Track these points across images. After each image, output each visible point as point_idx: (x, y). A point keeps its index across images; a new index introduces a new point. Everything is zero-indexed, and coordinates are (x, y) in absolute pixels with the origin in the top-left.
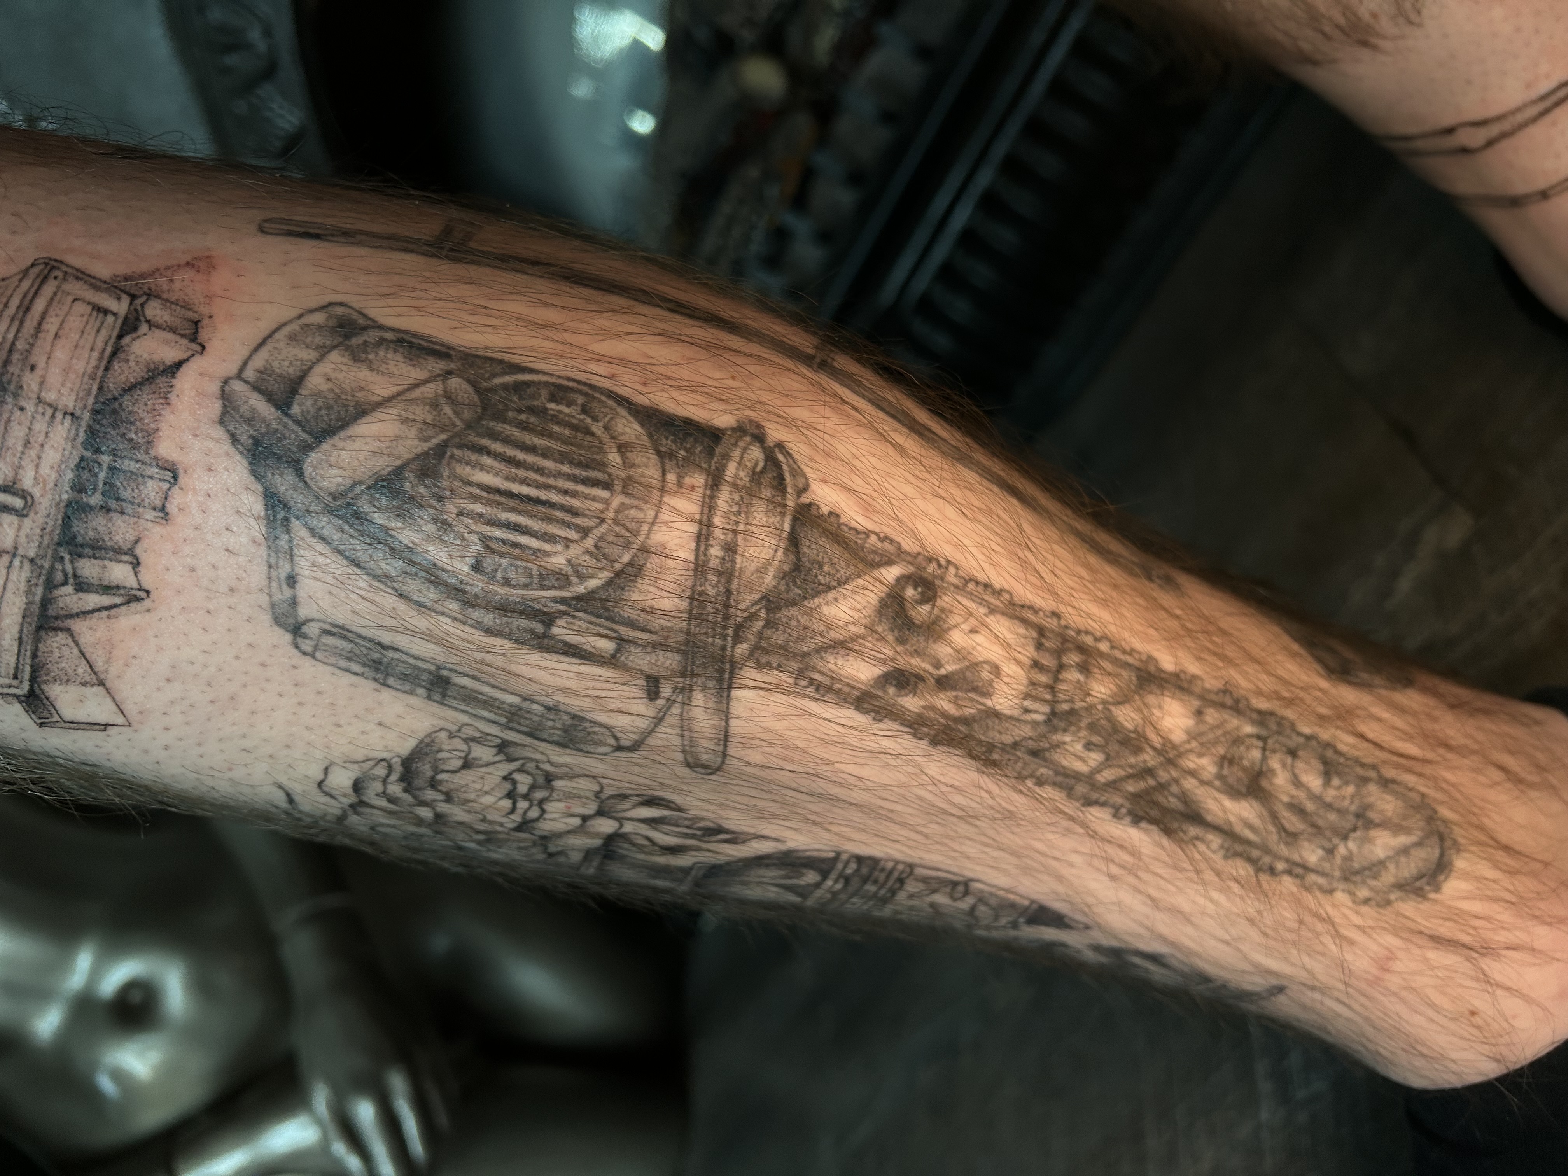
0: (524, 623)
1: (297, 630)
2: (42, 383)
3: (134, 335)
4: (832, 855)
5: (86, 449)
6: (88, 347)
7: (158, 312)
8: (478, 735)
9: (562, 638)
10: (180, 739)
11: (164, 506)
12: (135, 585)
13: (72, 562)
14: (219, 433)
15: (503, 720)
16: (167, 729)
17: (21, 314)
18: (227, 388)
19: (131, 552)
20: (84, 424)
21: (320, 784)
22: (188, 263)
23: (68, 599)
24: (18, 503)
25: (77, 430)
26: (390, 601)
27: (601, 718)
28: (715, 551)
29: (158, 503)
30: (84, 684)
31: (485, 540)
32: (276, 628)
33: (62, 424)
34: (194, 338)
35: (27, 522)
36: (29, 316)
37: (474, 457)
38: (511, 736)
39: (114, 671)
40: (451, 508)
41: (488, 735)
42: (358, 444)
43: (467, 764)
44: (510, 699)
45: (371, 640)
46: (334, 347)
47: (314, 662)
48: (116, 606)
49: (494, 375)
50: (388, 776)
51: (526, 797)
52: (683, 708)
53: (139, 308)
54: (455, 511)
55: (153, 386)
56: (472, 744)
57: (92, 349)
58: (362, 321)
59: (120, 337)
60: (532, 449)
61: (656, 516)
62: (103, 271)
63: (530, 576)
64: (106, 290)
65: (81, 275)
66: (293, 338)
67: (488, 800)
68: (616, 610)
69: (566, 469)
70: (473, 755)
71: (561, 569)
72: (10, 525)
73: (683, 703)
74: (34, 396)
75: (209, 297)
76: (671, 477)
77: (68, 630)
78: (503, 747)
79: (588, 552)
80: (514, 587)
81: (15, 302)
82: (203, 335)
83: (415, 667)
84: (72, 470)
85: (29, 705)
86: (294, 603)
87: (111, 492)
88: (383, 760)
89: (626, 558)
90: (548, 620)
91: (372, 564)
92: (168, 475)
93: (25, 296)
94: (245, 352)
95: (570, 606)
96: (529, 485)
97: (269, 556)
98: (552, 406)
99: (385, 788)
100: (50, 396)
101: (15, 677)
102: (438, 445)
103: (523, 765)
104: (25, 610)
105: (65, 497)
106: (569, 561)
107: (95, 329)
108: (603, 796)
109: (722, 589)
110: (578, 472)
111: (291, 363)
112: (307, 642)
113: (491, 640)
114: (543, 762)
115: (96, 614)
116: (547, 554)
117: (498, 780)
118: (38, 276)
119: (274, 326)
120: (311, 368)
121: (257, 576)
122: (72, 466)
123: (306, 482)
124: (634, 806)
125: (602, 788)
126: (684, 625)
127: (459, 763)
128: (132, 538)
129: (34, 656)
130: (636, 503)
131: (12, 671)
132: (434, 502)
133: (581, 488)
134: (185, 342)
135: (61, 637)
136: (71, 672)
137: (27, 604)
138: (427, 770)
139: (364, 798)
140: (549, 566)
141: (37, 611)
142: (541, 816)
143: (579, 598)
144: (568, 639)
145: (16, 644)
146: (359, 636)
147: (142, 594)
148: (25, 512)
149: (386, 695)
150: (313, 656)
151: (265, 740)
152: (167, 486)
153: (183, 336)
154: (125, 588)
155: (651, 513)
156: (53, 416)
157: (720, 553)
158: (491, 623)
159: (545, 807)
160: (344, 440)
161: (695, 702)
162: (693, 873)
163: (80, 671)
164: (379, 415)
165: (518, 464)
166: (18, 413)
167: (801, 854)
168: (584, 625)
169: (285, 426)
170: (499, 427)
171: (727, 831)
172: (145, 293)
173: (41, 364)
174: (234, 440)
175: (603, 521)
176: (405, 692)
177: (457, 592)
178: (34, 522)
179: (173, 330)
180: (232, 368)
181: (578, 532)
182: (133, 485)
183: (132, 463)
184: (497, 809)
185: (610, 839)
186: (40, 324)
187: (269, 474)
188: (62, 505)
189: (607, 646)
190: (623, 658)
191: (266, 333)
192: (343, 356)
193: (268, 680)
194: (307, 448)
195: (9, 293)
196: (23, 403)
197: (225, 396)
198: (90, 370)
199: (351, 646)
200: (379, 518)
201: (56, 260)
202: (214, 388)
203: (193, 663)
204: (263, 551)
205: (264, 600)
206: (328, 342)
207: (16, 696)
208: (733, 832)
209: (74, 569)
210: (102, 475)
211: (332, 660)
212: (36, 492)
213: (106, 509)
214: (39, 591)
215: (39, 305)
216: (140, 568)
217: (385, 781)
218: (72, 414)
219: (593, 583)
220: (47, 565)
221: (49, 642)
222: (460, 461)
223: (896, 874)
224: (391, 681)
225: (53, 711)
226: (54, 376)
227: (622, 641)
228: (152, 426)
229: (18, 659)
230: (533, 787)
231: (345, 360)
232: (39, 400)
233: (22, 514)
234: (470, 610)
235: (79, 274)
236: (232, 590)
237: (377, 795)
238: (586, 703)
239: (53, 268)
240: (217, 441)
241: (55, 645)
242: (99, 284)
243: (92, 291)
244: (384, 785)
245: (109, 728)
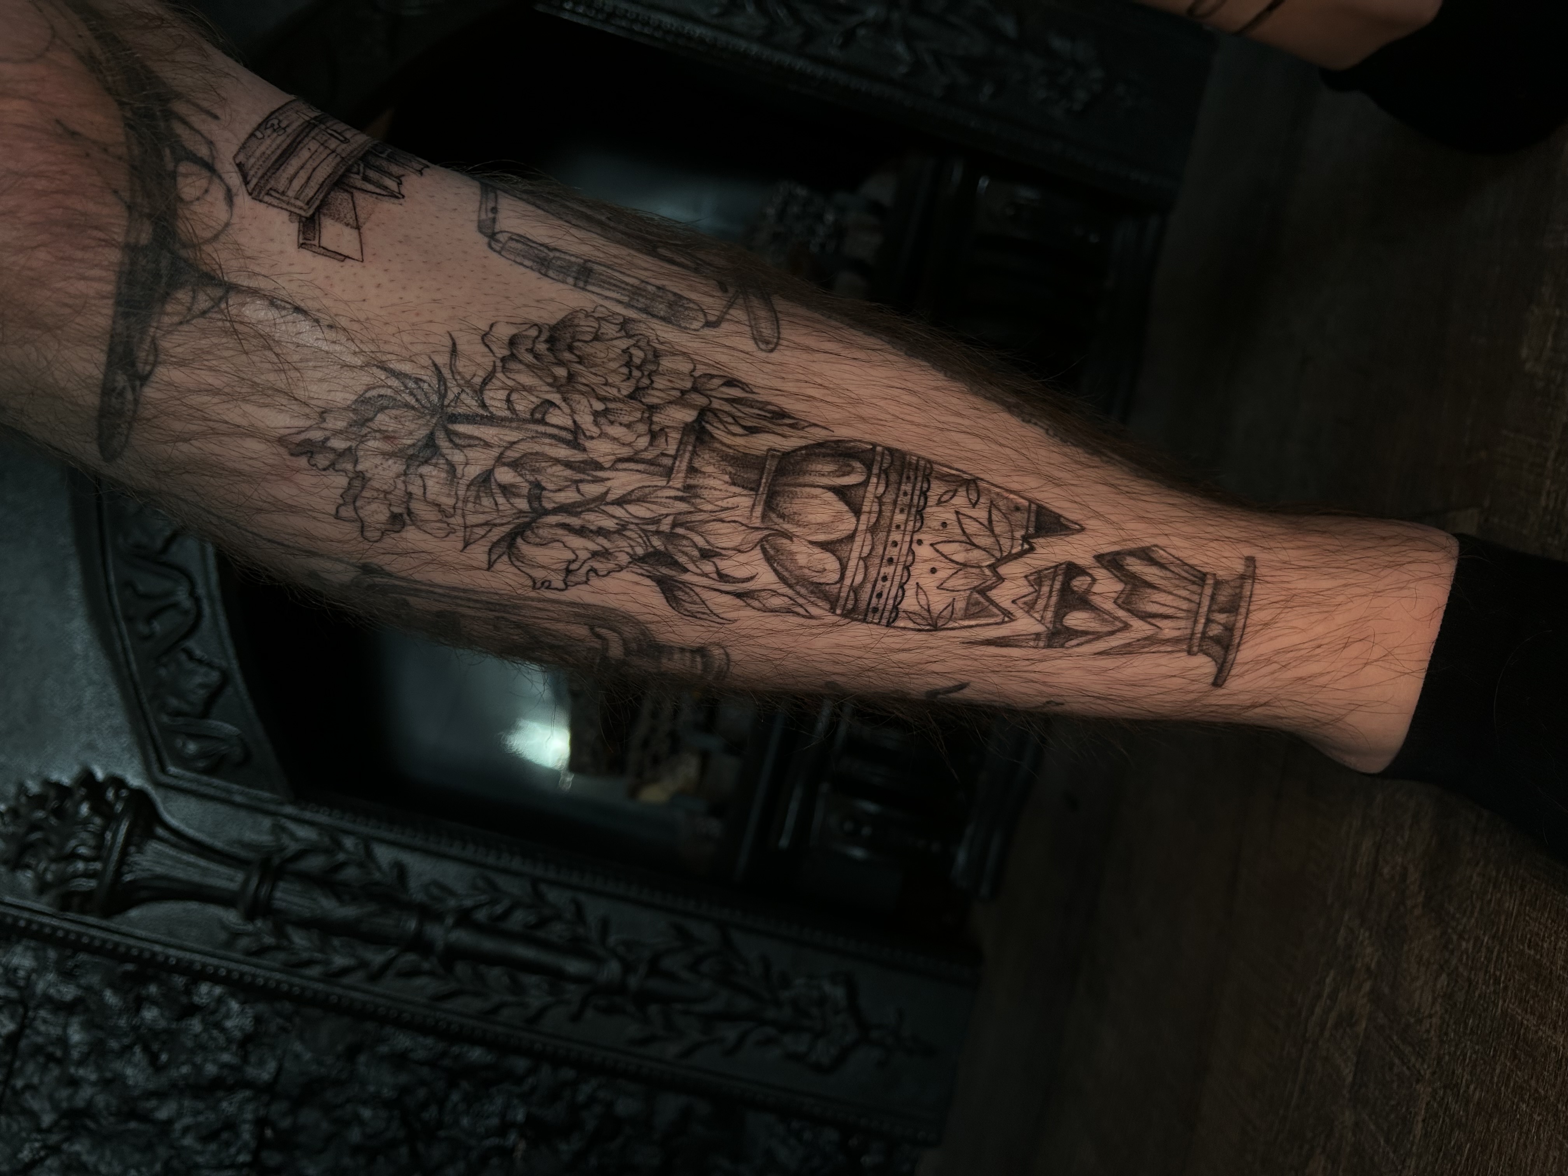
1: (492, 237)
8: (607, 314)
12: (397, 191)
13: (364, 168)
19: (398, 178)
21: (483, 337)
23: (356, 181)
29: (418, 169)
30: (347, 225)
32: (481, 235)
38: (631, 314)
39: (368, 225)
41: (612, 314)
43: (597, 338)
44: (632, 281)
45: (541, 245)
47: (499, 256)
48: (383, 195)
50: (537, 338)
51: (639, 368)
56: (602, 322)
67: (612, 366)
70: (600, 330)
73: (744, 299)
77: (351, 193)
78: (622, 323)
83: (569, 261)
85: (304, 226)
86: (494, 221)
88: (537, 324)
97: (482, 199)
99: (534, 346)
101: (308, 203)
103: (637, 341)
104: (331, 174)
108: (696, 374)
112: (499, 245)
114: (653, 340)
115: (370, 194)
117: (619, 352)
121: (473, 206)
124: (720, 385)
125: (695, 367)
127: (589, 335)
128: (400, 174)
129: (327, 197)
131: (307, 199)
135: (346, 196)
136: (342, 215)
137: (333, 172)
138: (566, 337)
139: (515, 352)
141: (337, 177)
142: (650, 384)
145: (318, 186)
146: (534, 242)
147: (400, 196)
148: (344, 143)
149: (546, 282)
150: (500, 253)
154: (391, 190)
159: (653, 378)
163: (348, 216)
167: (849, 443)
171: (790, 416)
176: (559, 281)
178: (348, 147)
184: (617, 375)
185: (703, 413)
189: (689, 263)
190: (700, 269)
199: (527, 248)
204: (478, 197)
205: (474, 217)
207: (300, 216)
208: (793, 417)
209: (364, 171)
211: (512, 257)
214: (342, 170)
216: (402, 186)
217: (535, 340)
220: (350, 163)
221: (339, 195)
224: (551, 273)
225: (318, 236)
229: (315, 195)
230: (644, 361)
236: (454, 210)
237: (527, 350)
241: (341, 199)
244: (534, 342)
245: (347, 260)
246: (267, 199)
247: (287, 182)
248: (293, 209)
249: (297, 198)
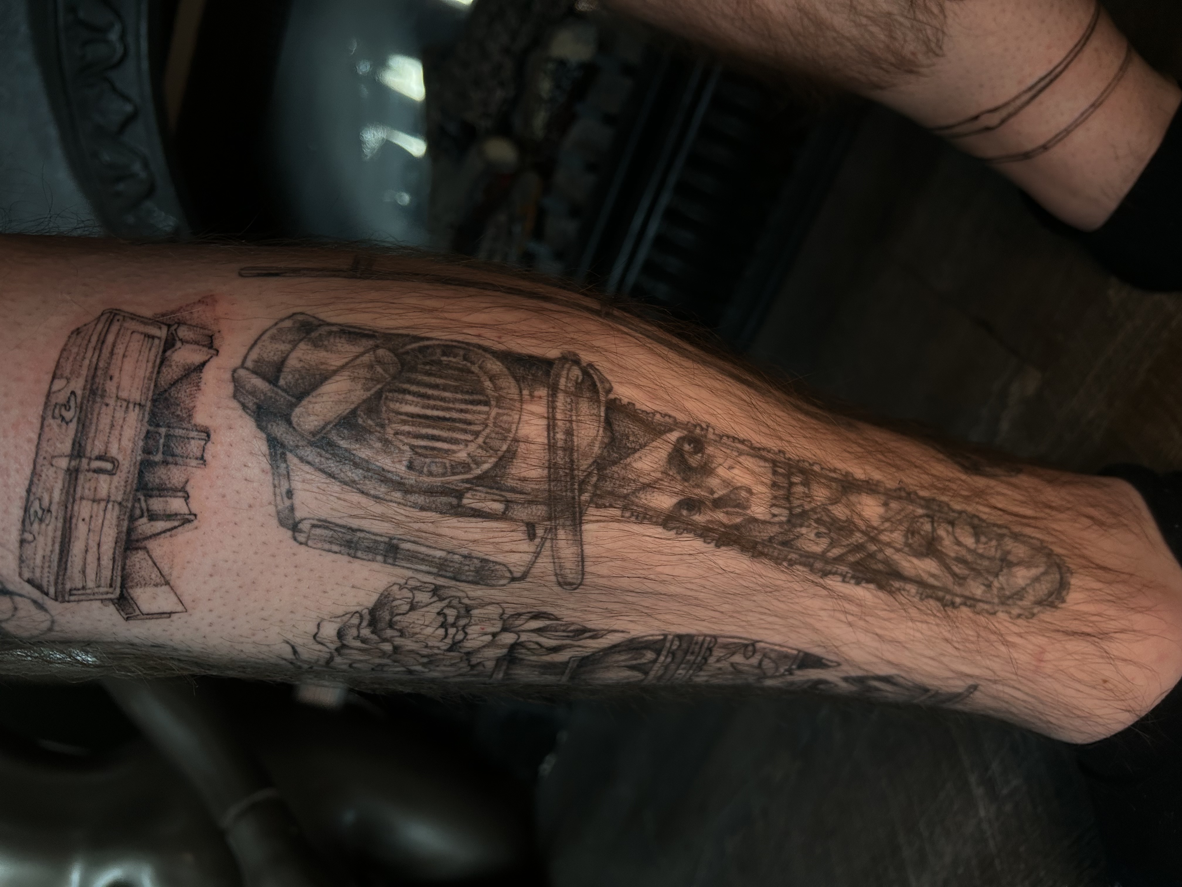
0: (444, 499)
1: (295, 528)
2: (118, 388)
3: (173, 349)
4: (661, 637)
5: (150, 425)
6: (145, 361)
7: (186, 333)
8: (418, 584)
9: (470, 506)
10: (220, 617)
11: (202, 456)
12: (187, 512)
13: (146, 501)
14: (235, 404)
15: (435, 570)
16: (211, 611)
17: (99, 345)
18: (236, 375)
19: (183, 489)
20: (148, 409)
21: (315, 636)
22: (199, 301)
23: (144, 527)
24: (108, 466)
25: (143, 414)
26: (357, 497)
27: (500, 558)
28: (560, 436)
29: (199, 454)
30: (156, 585)
31: (413, 447)
32: (281, 528)
33: (134, 411)
34: (211, 346)
35: (116, 478)
36: (105, 346)
37: (400, 396)
38: (441, 581)
39: (175, 574)
40: (390, 431)
41: (425, 583)
42: (325, 398)
43: (413, 607)
44: (439, 554)
45: (343, 527)
46: (301, 340)
47: (307, 548)
48: (175, 528)
49: (405, 345)
50: (360, 624)
51: (453, 625)
52: (552, 543)
53: (174, 332)
54: (392, 432)
55: (189, 379)
56: (415, 592)
57: (148, 361)
58: (316, 322)
59: (164, 351)
60: (436, 387)
61: (520, 418)
62: (148, 313)
63: (446, 468)
64: (152, 324)
65: (134, 317)
66: (273, 338)
67: (429, 631)
68: (502, 482)
69: (459, 396)
70: (416, 600)
71: (464, 461)
72: (105, 481)
73: (552, 539)
74: (114, 396)
75: (217, 319)
76: (525, 392)
77: (145, 548)
78: (436, 591)
79: (480, 447)
80: (436, 476)
81: (94, 339)
82: (217, 343)
83: (376, 541)
84: (143, 440)
85: (120, 605)
86: (292, 509)
87: (168, 451)
88: (357, 612)
89: (504, 448)
90: (460, 495)
91: (342, 475)
92: (204, 436)
93: (100, 334)
94: (243, 351)
95: (472, 484)
96: (437, 409)
97: (274, 479)
98: (444, 358)
99: (359, 633)
100: (124, 394)
101: (111, 586)
102: (376, 392)
103: (450, 602)
104: (117, 538)
105: (139, 458)
106: (469, 454)
107: (148, 349)
108: (505, 616)
109: (568, 460)
110: (467, 397)
111: (275, 354)
112: (302, 535)
113: (424, 514)
114: (464, 598)
115: (163, 535)
116: (454, 452)
117: (433, 615)
118: (107, 321)
119: (260, 332)
120: (288, 355)
121: (267, 493)
122: (142, 437)
123: (294, 428)
124: (527, 621)
125: (504, 611)
126: (546, 487)
127: (406, 607)
128: (184, 480)
129: (123, 569)
130: (506, 411)
131: (109, 582)
132: (378, 429)
133: (470, 407)
134: (205, 349)
135: (141, 554)
136: (147, 578)
137: (118, 533)
138: (386, 615)
139: (345, 642)
140: (457, 460)
141: (125, 537)
142: (465, 637)
143: (479, 478)
144: (473, 506)
145: (111, 563)
146: (337, 525)
147: (192, 517)
148: (114, 472)
149: (357, 564)
150: (306, 544)
151: (277, 610)
152: (203, 442)
153: (204, 346)
154: (180, 514)
155: (517, 417)
156: (127, 407)
157: (563, 437)
158: (423, 503)
159: (467, 630)
160: (316, 397)
161: (559, 537)
162: (570, 665)
163: (153, 576)
164: (337, 378)
165: (429, 397)
166: (104, 407)
167: (640, 640)
168: (483, 495)
169: (277, 394)
170: (413, 376)
171: (590, 630)
172: (176, 323)
173: (116, 375)
174: (244, 407)
175: (487, 426)
176: (369, 560)
177: (399, 485)
178: (120, 477)
179: (197, 343)
180: (238, 362)
181: (472, 435)
182: (182, 444)
183: (181, 431)
184: (434, 637)
185: (513, 647)
186: (112, 350)
187: (269, 426)
188: (138, 463)
189: (499, 507)
190: (510, 514)
191: (256, 337)
192: (308, 345)
193: (277, 566)
194: (292, 406)
195: (90, 332)
196: (107, 400)
197: (235, 380)
198: (148, 375)
199: (331, 533)
200: (343, 444)
201: (116, 310)
202: (228, 376)
203: (227, 561)
204: (269, 477)
205: (272, 509)
206: (297, 338)
207: (111, 600)
208: (594, 630)
209: (147, 505)
210: (162, 441)
211: (319, 545)
212: (120, 458)
213: (165, 463)
214: (126, 523)
215: (110, 338)
216: (191, 500)
217: (359, 627)
218: (140, 404)
219: (486, 467)
220: (130, 505)
221: (133, 558)
222: (392, 400)
223: (706, 645)
224: (359, 554)
225: (135, 607)
226: (126, 382)
227: (508, 502)
228: (192, 405)
229: (112, 573)
230: (458, 618)
231: (309, 347)
232: (117, 397)
233: (111, 473)
234: (409, 496)
235: (132, 316)
236: (250, 506)
237: (354, 638)
238: (489, 548)
239: (116, 314)
240: (233, 409)
241: (137, 560)
242: (146, 321)
243: (142, 326)
244: (358, 630)
245: (173, 615)
246: (72, 598)
247: (81, 575)
248: (101, 597)
249: (99, 586)
